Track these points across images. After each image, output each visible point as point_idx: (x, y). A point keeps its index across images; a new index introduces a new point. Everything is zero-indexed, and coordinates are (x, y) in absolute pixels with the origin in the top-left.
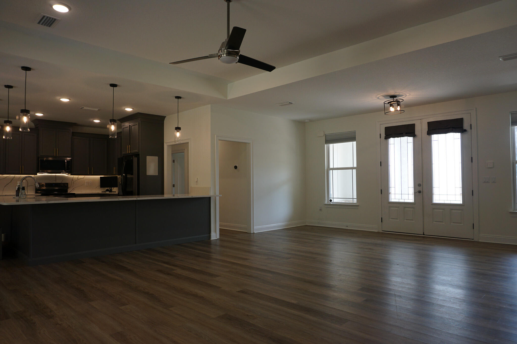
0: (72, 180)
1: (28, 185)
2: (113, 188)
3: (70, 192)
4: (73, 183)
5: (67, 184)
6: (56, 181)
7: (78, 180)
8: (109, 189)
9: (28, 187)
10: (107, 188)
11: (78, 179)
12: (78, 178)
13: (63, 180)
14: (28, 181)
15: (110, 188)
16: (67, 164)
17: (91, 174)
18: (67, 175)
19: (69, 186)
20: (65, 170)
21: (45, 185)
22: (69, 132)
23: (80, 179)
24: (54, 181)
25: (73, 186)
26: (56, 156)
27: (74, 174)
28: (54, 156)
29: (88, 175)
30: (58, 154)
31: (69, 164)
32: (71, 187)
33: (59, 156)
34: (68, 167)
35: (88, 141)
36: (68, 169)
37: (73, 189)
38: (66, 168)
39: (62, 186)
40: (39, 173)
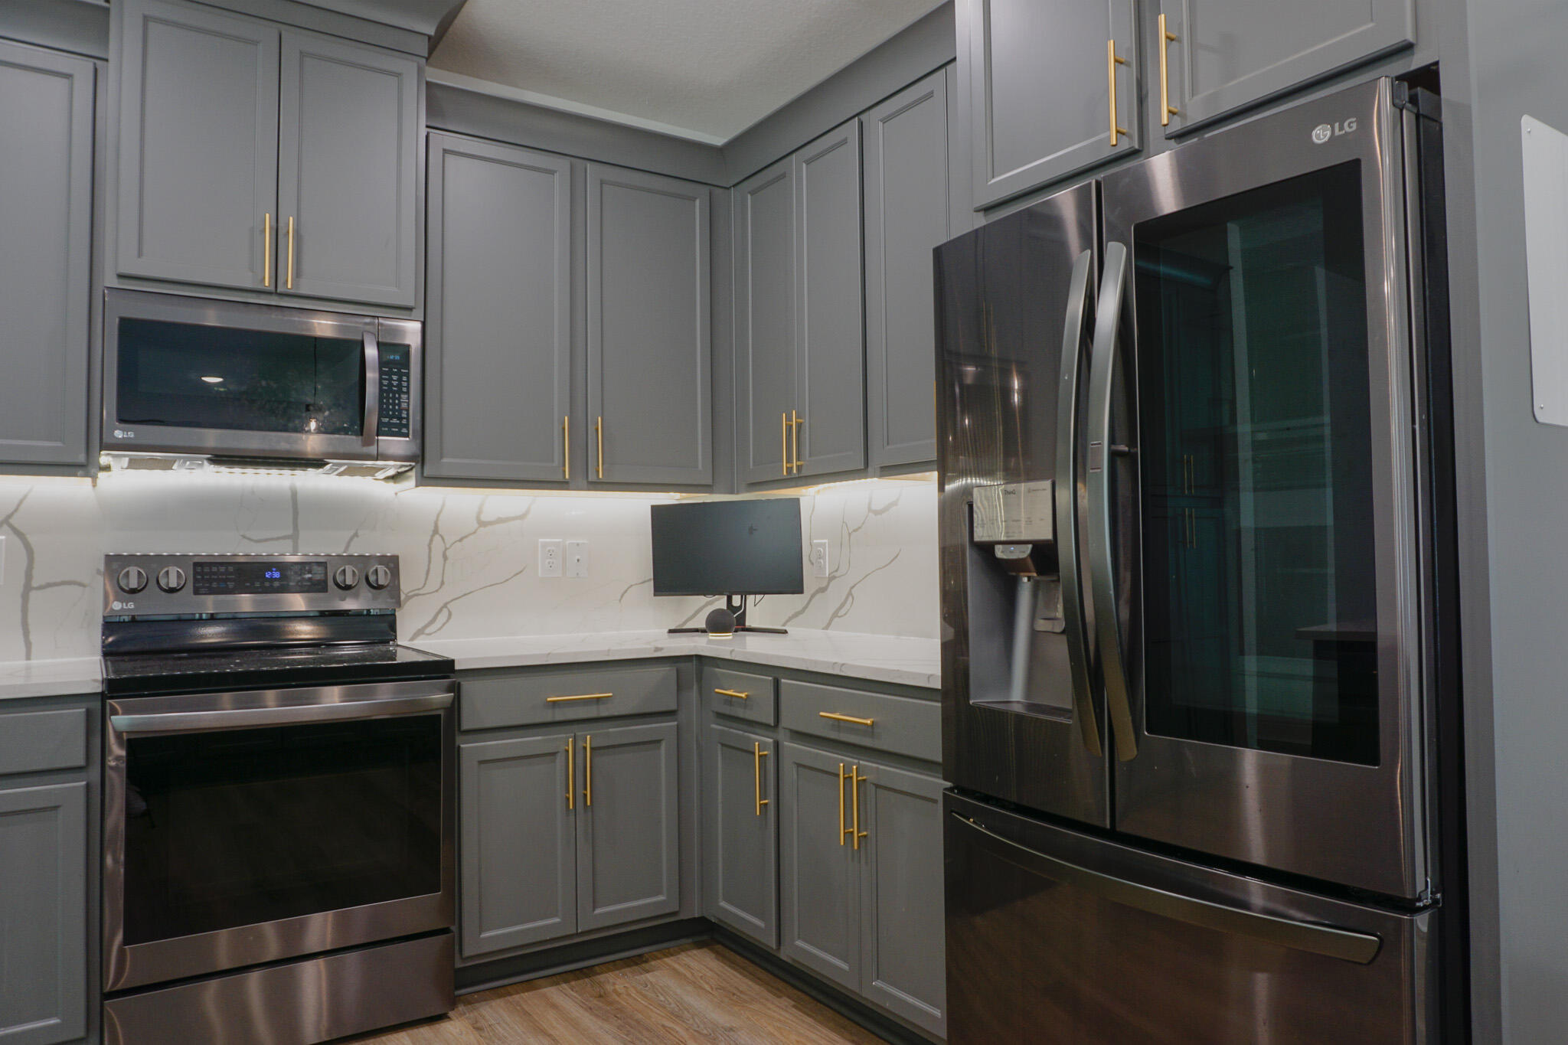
0: (436, 531)
1: (29, 576)
2: (751, 598)
3: (419, 632)
4: (445, 558)
5: (392, 563)
6: (294, 537)
7: (482, 531)
8: (726, 609)
9: (33, 594)
10: (705, 603)
11: (482, 524)
12: (479, 513)
13: (356, 535)
14: (31, 539)
15: (730, 601)
16: (385, 373)
17: (590, 479)
18: (392, 487)
19: (407, 584)
20: (362, 435)
21: (196, 580)
22: (398, 75)
23: (500, 521)
24: (275, 536)
25: (442, 583)
26: (279, 290)
27: (445, 473)
28: (259, 287)
29: (568, 489)
30: (298, 274)
31: (400, 380)
32: (421, 592)
33: (303, 291)
34: (388, 404)
35: (560, 182)
36: (395, 421)
37: (445, 611)
38: (372, 420)
39: (348, 582)
40: (134, 464)
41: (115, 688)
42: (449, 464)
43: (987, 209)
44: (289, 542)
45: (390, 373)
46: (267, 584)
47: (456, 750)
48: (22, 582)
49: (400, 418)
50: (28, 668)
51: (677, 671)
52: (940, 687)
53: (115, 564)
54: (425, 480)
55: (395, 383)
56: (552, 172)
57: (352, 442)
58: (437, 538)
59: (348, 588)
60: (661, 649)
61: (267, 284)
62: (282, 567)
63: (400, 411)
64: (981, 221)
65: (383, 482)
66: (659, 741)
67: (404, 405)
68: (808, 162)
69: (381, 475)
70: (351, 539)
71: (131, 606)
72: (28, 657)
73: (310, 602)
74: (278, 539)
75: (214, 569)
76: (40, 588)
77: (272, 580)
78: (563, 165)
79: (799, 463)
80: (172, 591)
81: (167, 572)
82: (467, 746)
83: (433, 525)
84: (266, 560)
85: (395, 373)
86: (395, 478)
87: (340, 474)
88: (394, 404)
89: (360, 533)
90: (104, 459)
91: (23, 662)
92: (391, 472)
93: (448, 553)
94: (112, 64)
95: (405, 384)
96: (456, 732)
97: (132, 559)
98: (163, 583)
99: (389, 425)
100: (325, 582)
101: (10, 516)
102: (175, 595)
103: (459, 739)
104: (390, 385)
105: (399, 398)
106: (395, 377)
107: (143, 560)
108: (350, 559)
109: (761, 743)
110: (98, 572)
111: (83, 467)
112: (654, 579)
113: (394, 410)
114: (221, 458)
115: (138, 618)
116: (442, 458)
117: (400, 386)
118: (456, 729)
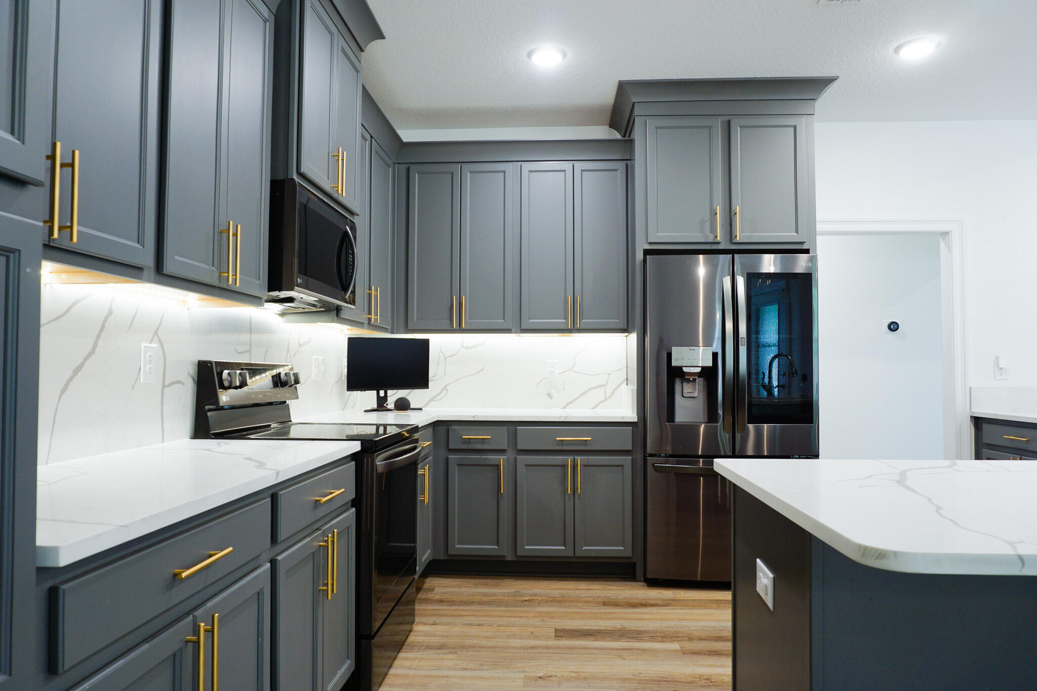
0: (288, 349)
6: (250, 351)
12: (299, 339)
22: (358, 73)
23: (304, 343)
35: (368, 147)
44: (248, 354)
48: (162, 381)
56: (366, 140)
58: (289, 353)
70: (266, 353)
74: (245, 352)
76: (168, 386)
83: (287, 345)
89: (268, 349)
101: (158, 329)
109: (502, 459)
110: (189, 374)
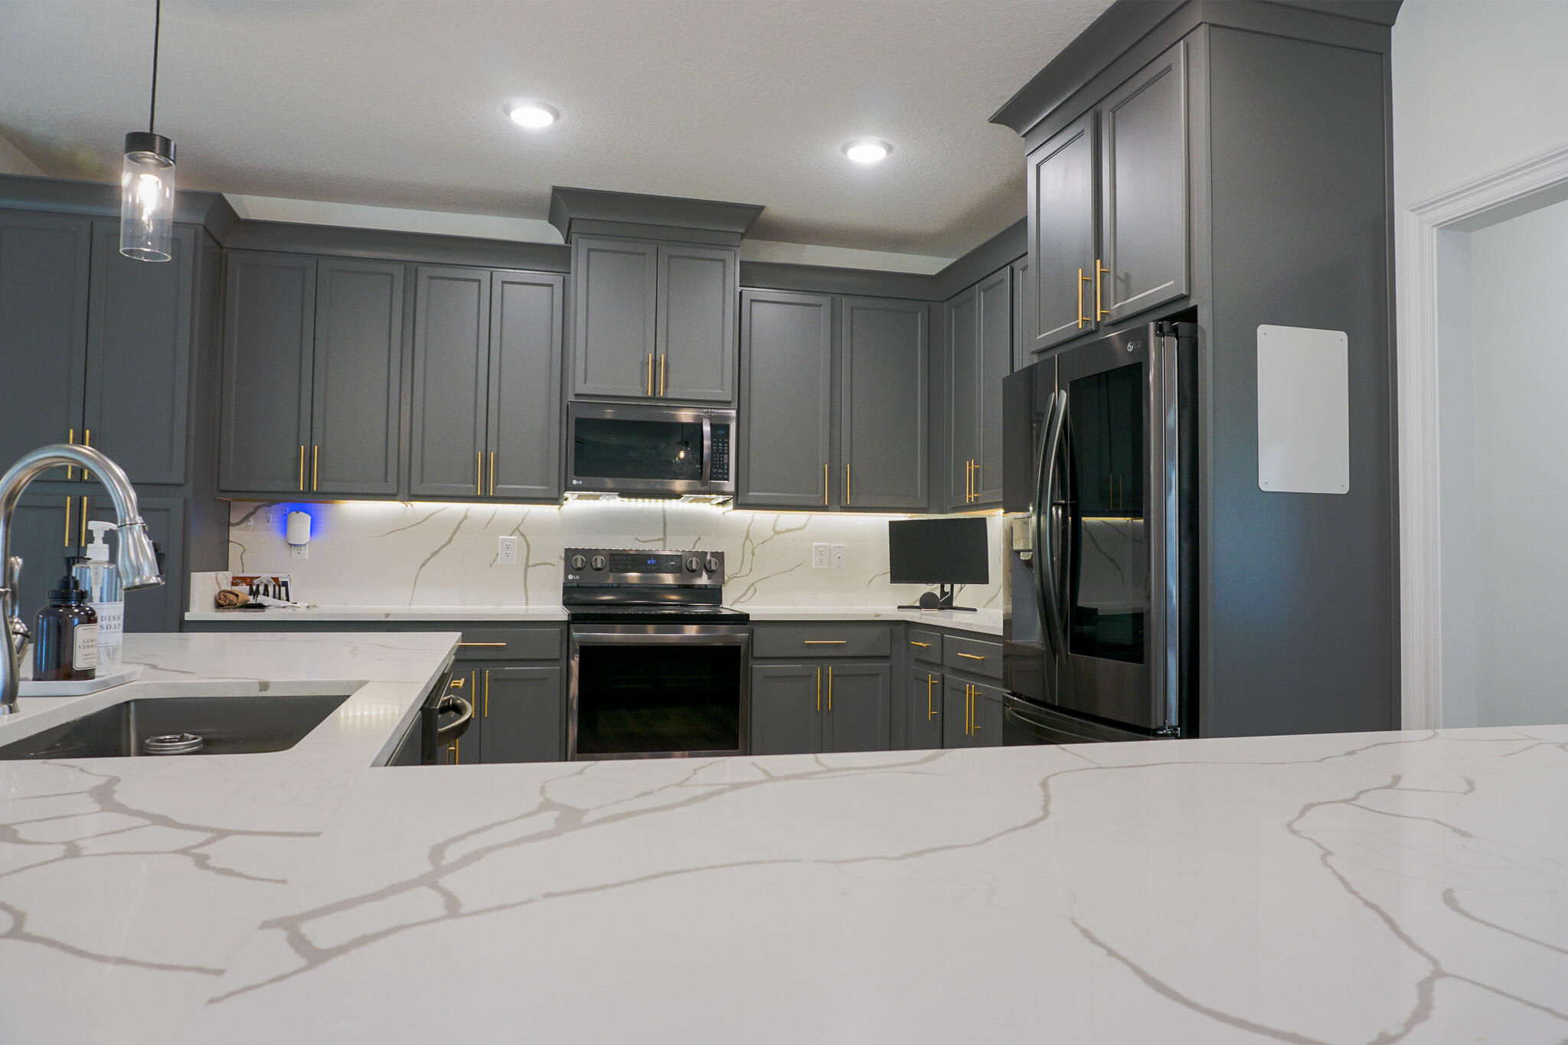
0: (747, 537)
1: (528, 559)
2: (957, 587)
3: (736, 601)
4: (753, 554)
5: (719, 556)
6: (664, 540)
7: (776, 537)
8: (938, 593)
9: (529, 569)
10: (924, 588)
11: (776, 533)
12: (775, 526)
13: (700, 539)
14: (529, 539)
15: (942, 587)
16: (715, 442)
17: (842, 504)
18: (721, 509)
19: (729, 570)
20: (701, 479)
21: (610, 564)
22: (723, 261)
23: (787, 531)
24: (653, 539)
25: (751, 570)
26: (657, 396)
27: (751, 501)
28: (645, 395)
29: (828, 511)
30: (666, 386)
31: (723, 446)
32: (738, 575)
33: (669, 396)
34: (716, 461)
35: (825, 312)
36: (720, 471)
37: (752, 588)
38: (707, 470)
39: (694, 568)
40: (580, 497)
41: (575, 619)
42: (754, 495)
43: (1040, 352)
44: (661, 543)
45: (717, 442)
46: (648, 567)
47: (750, 670)
48: (524, 562)
49: (723, 469)
50: (527, 610)
51: (891, 630)
52: (1002, 634)
53: (570, 553)
54: (738, 506)
55: (720, 448)
56: (820, 306)
57: (697, 485)
58: (748, 541)
59: (694, 571)
60: (879, 615)
61: (650, 394)
62: (658, 558)
63: (723, 465)
64: (1035, 360)
65: (715, 506)
66: (878, 675)
67: (726, 461)
68: (985, 291)
69: (714, 502)
70: (697, 541)
71: (577, 577)
72: (527, 605)
73: (676, 579)
74: (655, 540)
75: (621, 558)
76: (533, 566)
77: (651, 565)
78: (825, 301)
79: (976, 495)
80: (598, 569)
81: (596, 559)
82: (756, 666)
83: (745, 533)
84: (648, 553)
85: (721, 442)
86: (723, 503)
87: (691, 502)
88: (720, 461)
89: (702, 538)
90: (567, 494)
91: (525, 607)
92: (721, 500)
93: (755, 550)
94: (573, 275)
95: (726, 448)
96: (750, 658)
97: (576, 551)
98: (594, 566)
99: (717, 473)
100: (681, 567)
101: (519, 526)
102: (599, 572)
103: (751, 662)
104: (718, 450)
105: (723, 457)
106: (720, 445)
107: (583, 552)
108: (696, 554)
109: (933, 675)
110: (561, 558)
111: (556, 500)
112: (891, 572)
113: (720, 464)
114: (625, 494)
115: (580, 585)
116: (748, 492)
117: (723, 450)
118: (750, 656)
